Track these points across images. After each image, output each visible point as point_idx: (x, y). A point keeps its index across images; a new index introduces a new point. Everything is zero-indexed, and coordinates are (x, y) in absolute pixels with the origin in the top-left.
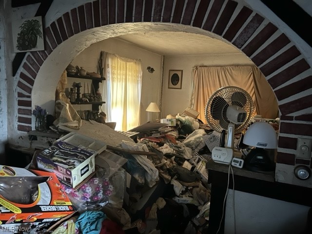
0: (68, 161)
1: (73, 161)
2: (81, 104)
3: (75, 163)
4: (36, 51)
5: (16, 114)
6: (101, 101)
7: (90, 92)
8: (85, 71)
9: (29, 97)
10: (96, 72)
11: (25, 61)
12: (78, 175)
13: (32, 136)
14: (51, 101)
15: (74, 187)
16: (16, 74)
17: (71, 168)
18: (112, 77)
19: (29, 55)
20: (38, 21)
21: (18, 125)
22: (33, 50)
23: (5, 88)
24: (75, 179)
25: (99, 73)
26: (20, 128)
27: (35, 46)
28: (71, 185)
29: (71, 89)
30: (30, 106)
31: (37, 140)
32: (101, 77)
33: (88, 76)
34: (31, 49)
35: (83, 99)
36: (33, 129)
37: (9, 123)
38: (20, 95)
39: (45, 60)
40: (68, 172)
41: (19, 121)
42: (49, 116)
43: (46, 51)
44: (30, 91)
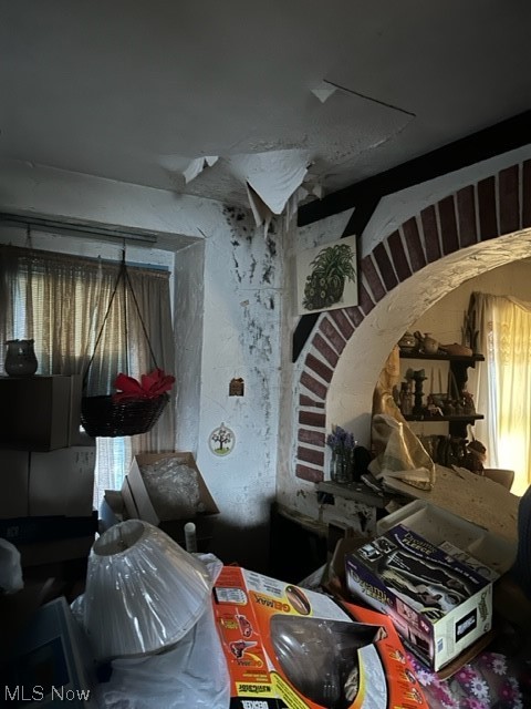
0: (422, 588)
1: (434, 593)
2: (425, 420)
3: (442, 601)
4: (340, 310)
5: (295, 442)
6: (472, 414)
7: (445, 391)
8: (434, 342)
9: (321, 406)
10: (460, 343)
11: (316, 330)
12: (448, 637)
13: (323, 493)
14: (364, 414)
15: (437, 669)
16: (299, 358)
17: (431, 615)
18: (500, 352)
19: (325, 319)
20: (347, 247)
21: (298, 465)
22: (335, 307)
23: (277, 385)
24: (441, 647)
25: (468, 345)
26: (302, 473)
27: (338, 298)
28: (429, 661)
29: (403, 384)
30: (323, 424)
31: (333, 503)
32: (474, 355)
33: (444, 353)
34: (330, 306)
35: (430, 408)
36: (327, 478)
37: (280, 459)
38: (304, 401)
39: (357, 326)
40: (423, 625)
41: (300, 457)
42: (359, 450)
43: (360, 308)
44: (323, 392)
